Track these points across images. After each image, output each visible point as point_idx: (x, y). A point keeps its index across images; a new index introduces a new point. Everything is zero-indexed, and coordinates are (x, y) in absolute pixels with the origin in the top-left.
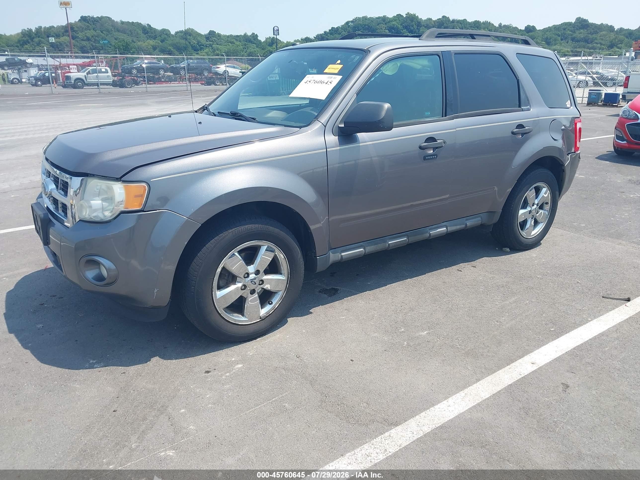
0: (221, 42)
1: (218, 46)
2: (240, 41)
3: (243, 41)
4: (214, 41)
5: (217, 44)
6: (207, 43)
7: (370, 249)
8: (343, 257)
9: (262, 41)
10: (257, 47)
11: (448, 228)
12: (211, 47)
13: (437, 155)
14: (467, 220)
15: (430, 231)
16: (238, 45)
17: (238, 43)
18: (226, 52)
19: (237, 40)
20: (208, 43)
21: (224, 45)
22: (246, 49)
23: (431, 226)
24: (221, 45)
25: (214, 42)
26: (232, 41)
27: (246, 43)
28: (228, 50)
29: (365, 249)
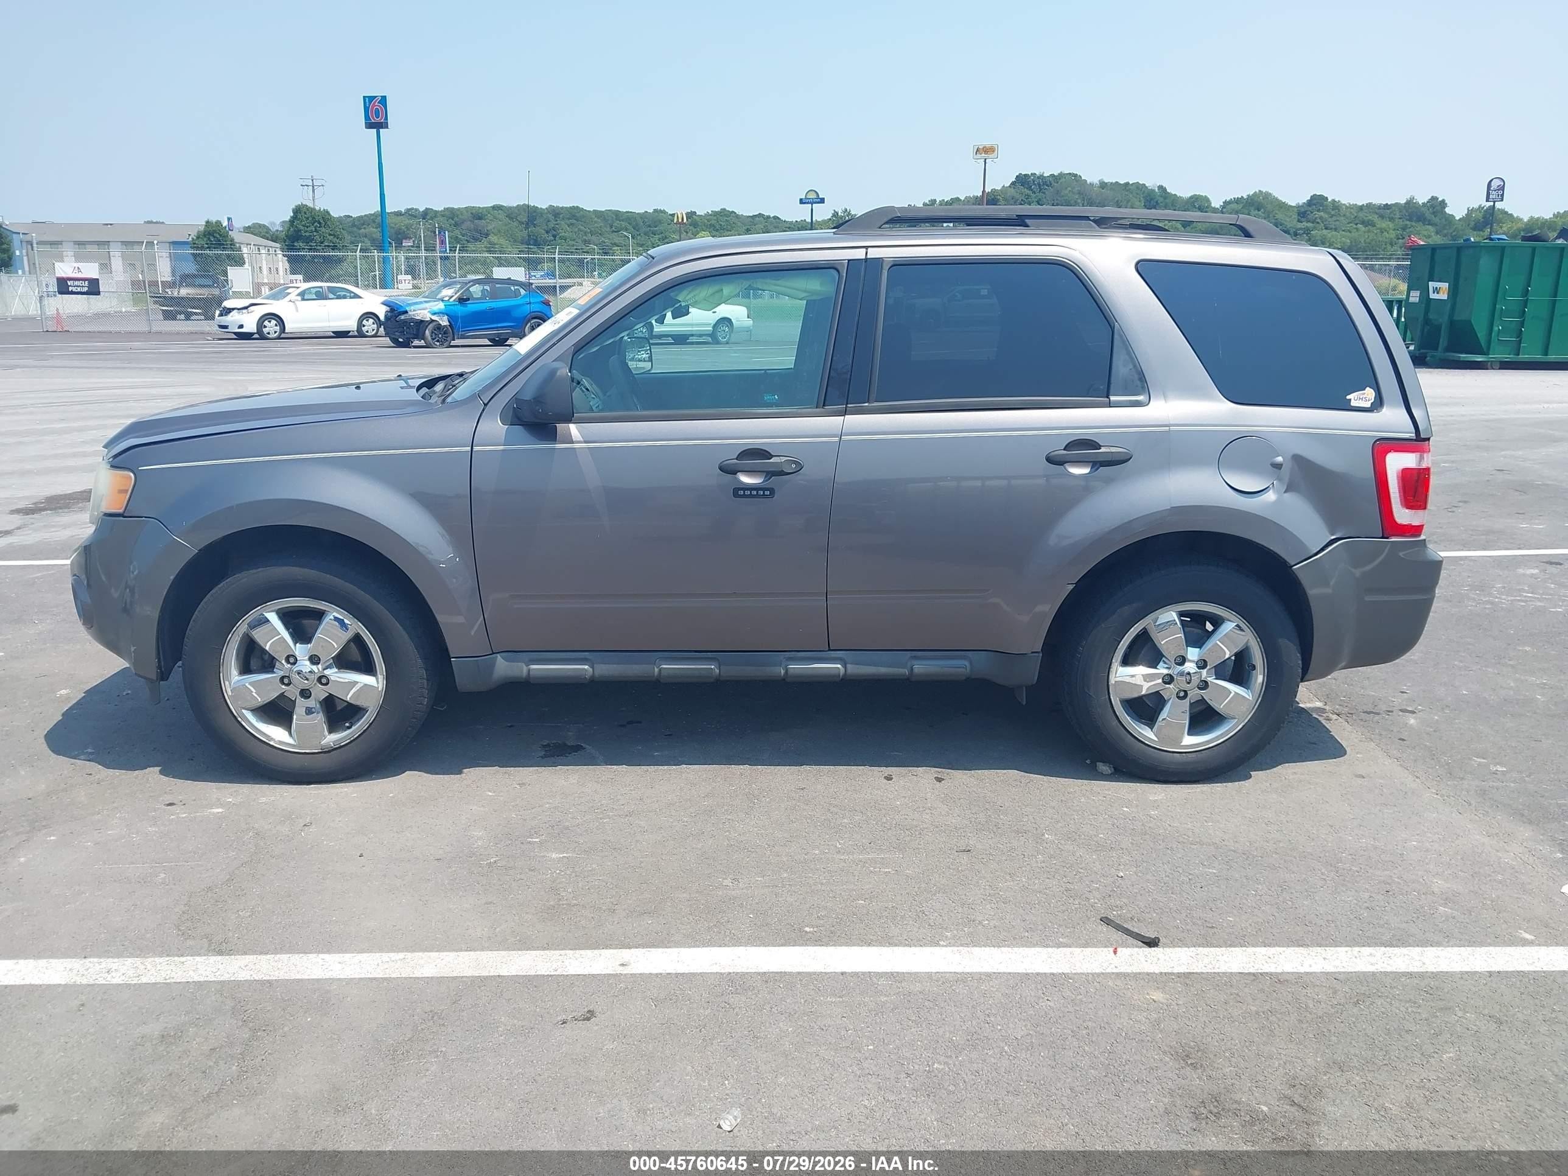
0: (1337, 223)
1: (1325, 232)
2: (1391, 219)
3: (1400, 218)
4: (1319, 220)
5: (1326, 229)
6: (1300, 225)
7: (607, 669)
8: (531, 673)
9: (1457, 218)
10: (1437, 233)
11: (849, 666)
12: (1307, 234)
13: (772, 491)
14: (915, 658)
15: (789, 663)
16: (1382, 231)
17: (1384, 224)
18: (1346, 248)
19: (1382, 217)
20: (1305, 224)
21: (1343, 231)
22: (1404, 238)
23: (793, 653)
24: (1336, 230)
25: (1318, 223)
26: (1369, 220)
27: (1408, 222)
28: (1351, 242)
29: (593, 667)
